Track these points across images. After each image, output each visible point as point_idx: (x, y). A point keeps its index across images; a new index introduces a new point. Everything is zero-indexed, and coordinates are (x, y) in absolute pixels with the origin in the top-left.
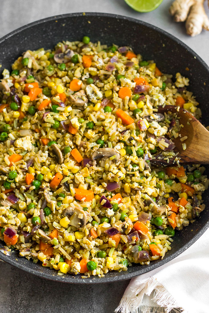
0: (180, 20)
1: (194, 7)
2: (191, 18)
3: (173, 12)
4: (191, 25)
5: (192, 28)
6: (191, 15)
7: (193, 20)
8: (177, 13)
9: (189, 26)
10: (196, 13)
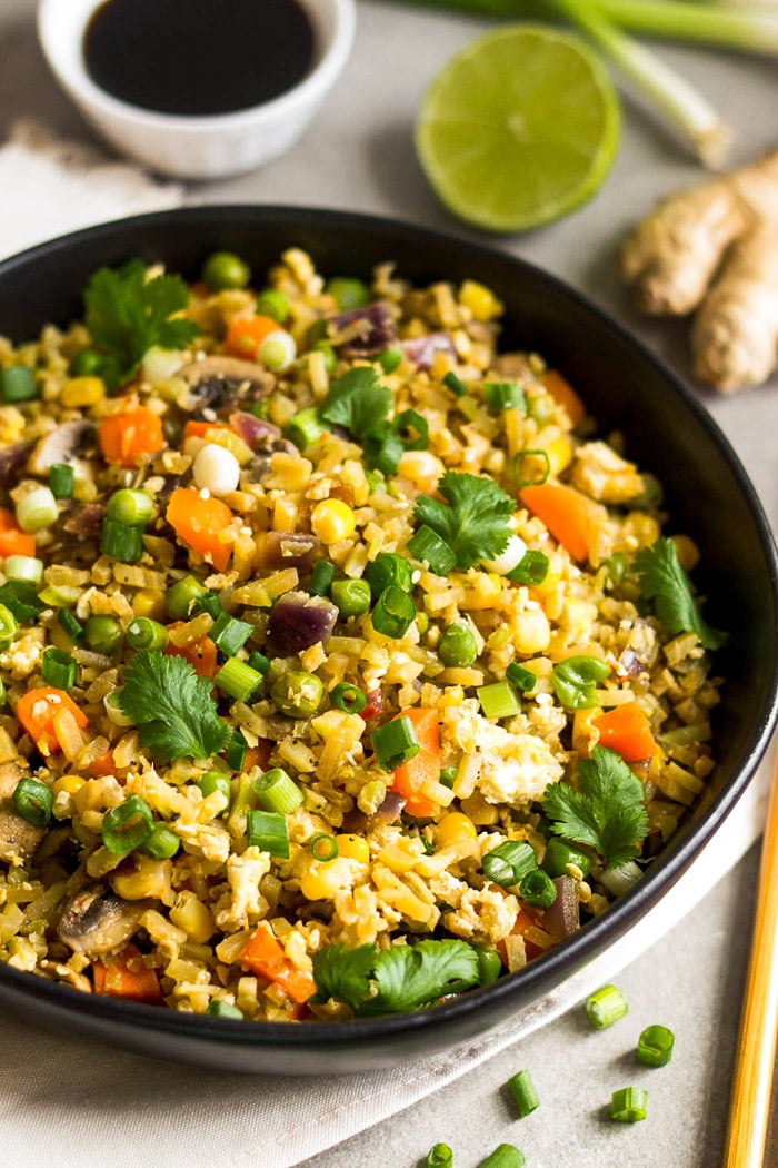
0: (666, 304)
1: (742, 249)
2: (725, 299)
3: (633, 264)
4: (721, 334)
5: (724, 350)
6: (727, 286)
7: (735, 311)
8: (653, 267)
9: (710, 338)
10: (750, 275)
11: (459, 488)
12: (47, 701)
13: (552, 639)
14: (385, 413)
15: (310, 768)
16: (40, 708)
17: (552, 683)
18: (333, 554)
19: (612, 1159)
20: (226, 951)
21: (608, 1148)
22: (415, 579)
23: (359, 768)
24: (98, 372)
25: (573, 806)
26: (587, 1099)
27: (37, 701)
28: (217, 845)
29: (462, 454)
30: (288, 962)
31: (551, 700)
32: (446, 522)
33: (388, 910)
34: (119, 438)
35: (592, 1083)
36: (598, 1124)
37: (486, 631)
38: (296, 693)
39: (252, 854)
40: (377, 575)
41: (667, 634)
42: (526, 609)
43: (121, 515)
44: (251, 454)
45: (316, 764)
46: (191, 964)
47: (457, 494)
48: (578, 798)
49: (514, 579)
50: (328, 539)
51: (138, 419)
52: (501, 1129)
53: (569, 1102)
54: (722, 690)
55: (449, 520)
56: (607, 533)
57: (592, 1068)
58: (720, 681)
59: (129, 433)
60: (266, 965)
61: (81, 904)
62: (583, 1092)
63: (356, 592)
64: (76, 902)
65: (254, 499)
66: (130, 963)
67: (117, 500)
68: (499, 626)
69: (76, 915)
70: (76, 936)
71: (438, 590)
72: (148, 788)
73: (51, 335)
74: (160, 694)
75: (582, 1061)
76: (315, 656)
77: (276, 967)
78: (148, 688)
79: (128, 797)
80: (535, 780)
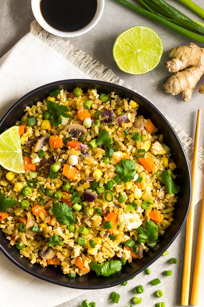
11: (125, 164)
12: (38, 209)
13: (142, 194)
14: (111, 142)
15: (91, 226)
16: (36, 210)
17: (141, 205)
18: (97, 181)
19: (164, 283)
20: (73, 262)
21: (164, 280)
22: (114, 186)
23: (100, 228)
24: (49, 119)
25: (143, 231)
26: (160, 270)
27: (36, 209)
28: (71, 244)
29: (127, 150)
30: (84, 267)
31: (141, 208)
32: (121, 172)
33: (105, 256)
34: (53, 143)
35: (161, 267)
36: (162, 275)
37: (128, 195)
38: (88, 213)
39: (78, 247)
40: (106, 186)
41: (166, 192)
42: (137, 190)
43: (53, 170)
44: (81, 154)
45: (92, 226)
46: (66, 263)
47: (124, 166)
48: (145, 230)
49: (135, 183)
50: (96, 178)
51: (57, 140)
52: (143, 277)
53: (156, 271)
54: (178, 200)
55: (122, 172)
56: (156, 169)
57: (161, 264)
58: (177, 197)
59: (55, 143)
60: (80, 267)
61: (45, 249)
62: (159, 269)
63: (101, 190)
64: (44, 248)
65: (81, 167)
66: (54, 260)
67: (52, 167)
68: (131, 194)
69: (44, 251)
70: (44, 256)
71: (119, 188)
72: (58, 233)
73: (39, 104)
74: (61, 212)
75: (159, 262)
76: (93, 204)
77: (82, 268)
78: (58, 210)
79: (54, 234)
80: (136, 226)
